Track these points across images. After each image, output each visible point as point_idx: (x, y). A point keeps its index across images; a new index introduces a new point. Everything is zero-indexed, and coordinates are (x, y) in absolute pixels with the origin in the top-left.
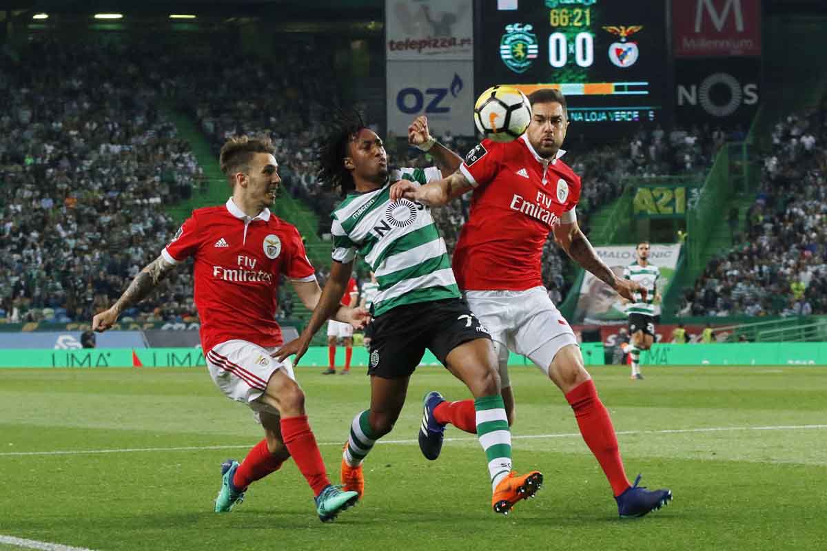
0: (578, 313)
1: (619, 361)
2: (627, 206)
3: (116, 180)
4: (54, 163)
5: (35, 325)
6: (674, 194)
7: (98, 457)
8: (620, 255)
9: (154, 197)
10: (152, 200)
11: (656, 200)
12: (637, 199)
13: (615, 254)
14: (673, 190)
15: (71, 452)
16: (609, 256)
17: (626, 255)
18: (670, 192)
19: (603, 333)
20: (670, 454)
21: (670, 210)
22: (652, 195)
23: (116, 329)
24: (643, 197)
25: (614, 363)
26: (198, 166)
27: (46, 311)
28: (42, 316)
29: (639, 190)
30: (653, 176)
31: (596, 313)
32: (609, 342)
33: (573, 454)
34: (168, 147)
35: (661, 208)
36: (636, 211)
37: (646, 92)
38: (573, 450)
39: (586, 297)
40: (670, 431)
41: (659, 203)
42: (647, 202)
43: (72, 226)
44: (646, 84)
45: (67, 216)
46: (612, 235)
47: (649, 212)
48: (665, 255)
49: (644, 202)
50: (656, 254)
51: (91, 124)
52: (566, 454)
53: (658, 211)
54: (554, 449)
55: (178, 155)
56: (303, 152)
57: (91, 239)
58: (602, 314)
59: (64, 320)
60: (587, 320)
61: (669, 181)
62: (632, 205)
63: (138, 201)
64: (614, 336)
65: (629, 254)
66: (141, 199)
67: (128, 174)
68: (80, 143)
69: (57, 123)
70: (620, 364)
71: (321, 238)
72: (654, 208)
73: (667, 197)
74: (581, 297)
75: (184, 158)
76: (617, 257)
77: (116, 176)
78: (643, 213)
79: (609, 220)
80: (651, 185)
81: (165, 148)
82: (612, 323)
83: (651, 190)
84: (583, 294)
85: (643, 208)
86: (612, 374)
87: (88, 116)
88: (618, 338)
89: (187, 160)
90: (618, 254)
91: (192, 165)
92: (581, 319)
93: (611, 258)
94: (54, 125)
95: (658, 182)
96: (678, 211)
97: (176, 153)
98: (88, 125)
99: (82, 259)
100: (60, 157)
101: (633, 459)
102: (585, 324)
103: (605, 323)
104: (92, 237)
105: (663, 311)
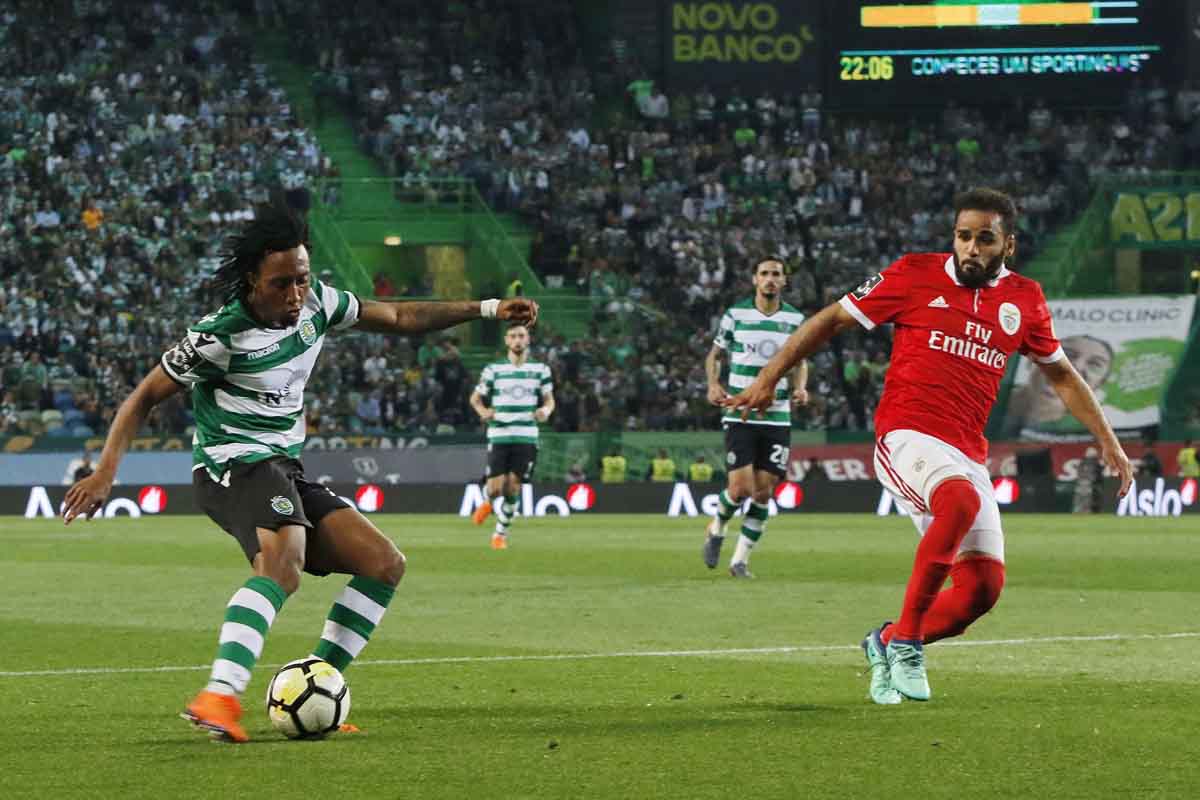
0: (1009, 421)
1: (1085, 508)
2: (1098, 227)
3: (174, 179)
4: (63, 148)
5: (28, 441)
6: (1184, 205)
7: (150, 679)
8: (1086, 316)
9: (243, 210)
10: (237, 215)
11: (1150, 215)
12: (1117, 213)
13: (1077, 314)
14: (1182, 196)
15: (100, 670)
16: (1067, 317)
17: (1096, 316)
18: (1177, 200)
19: (1054, 458)
20: (1189, 677)
21: (1176, 233)
22: (1144, 206)
23: (174, 448)
24: (1127, 211)
25: (1077, 509)
26: (322, 155)
27: (47, 415)
28: (40, 424)
29: (1121, 197)
30: (1145, 171)
31: (1042, 419)
32: (1066, 474)
33: (1012, 676)
34: (268, 120)
35: (1161, 231)
36: (1116, 237)
37: (1134, 20)
38: (1012, 670)
39: (1025, 391)
40: (1184, 635)
41: (1157, 220)
42: (1134, 220)
43: (95, 263)
44: (1134, 4)
45: (88, 244)
46: (1070, 280)
47: (1139, 238)
48: (1168, 316)
49: (1129, 219)
50: (1151, 312)
51: (128, 77)
52: (999, 677)
53: (1156, 236)
54: (978, 666)
55: (286, 134)
56: (512, 131)
57: (128, 286)
58: (1053, 423)
59: (80, 431)
60: (1026, 432)
61: (1177, 181)
62: (1107, 225)
63: (215, 217)
64: (1076, 462)
65: (1103, 315)
66: (221, 213)
67: (196, 168)
68: (108, 110)
69: (66, 74)
70: (1089, 511)
71: (544, 283)
72: (1148, 231)
73: (1171, 210)
74: (1015, 390)
75: (296, 139)
76: (1082, 319)
77: (175, 171)
78: (1128, 240)
79: (1066, 251)
80: (1139, 187)
81: (261, 122)
82: (1071, 439)
83: (1143, 196)
84: (1018, 386)
85: (1127, 229)
86: (1074, 531)
87: (123, 63)
88: (1082, 465)
89: (302, 142)
90: (1082, 313)
91: (310, 151)
92: (1016, 431)
93: (1069, 320)
94: (61, 78)
95: (1156, 184)
96: (1190, 235)
97: (282, 130)
98: (122, 78)
99: (114, 320)
100: (74, 137)
101: (1119, 686)
102: (1022, 440)
103: (1058, 439)
104: (131, 282)
105: (1164, 417)
